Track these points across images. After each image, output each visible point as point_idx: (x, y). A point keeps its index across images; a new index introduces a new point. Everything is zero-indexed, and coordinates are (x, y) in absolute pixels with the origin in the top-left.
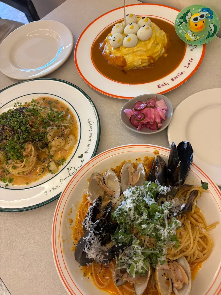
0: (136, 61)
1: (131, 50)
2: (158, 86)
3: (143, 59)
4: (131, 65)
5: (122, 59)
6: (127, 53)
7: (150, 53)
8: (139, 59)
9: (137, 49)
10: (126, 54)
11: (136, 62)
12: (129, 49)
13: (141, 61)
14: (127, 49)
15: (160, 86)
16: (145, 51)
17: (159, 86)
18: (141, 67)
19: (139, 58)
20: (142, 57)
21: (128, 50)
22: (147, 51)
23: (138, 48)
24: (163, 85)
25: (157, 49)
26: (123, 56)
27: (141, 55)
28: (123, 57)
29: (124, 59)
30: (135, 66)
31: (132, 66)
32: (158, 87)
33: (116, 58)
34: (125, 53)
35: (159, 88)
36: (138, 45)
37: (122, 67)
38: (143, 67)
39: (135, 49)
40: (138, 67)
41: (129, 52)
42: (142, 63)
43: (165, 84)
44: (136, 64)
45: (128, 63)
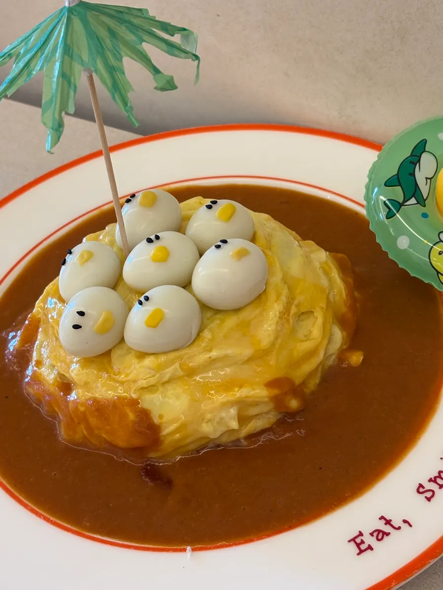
0: (209, 416)
1: (172, 362)
2: (354, 540)
3: (242, 404)
5: (131, 416)
6: (153, 381)
7: (274, 368)
9: (203, 358)
10: (150, 389)
11: (209, 421)
12: (163, 358)
13: (233, 411)
14: (148, 361)
15: (369, 540)
16: (250, 360)
17: (363, 542)
18: (238, 440)
19: (222, 398)
20: (239, 393)
21: (160, 368)
22: (259, 356)
23: (210, 350)
24: (379, 531)
25: (307, 338)
26: (134, 396)
27: (227, 385)
28: (134, 403)
29: (144, 416)
31: (188, 440)
32: (358, 545)
33: (100, 408)
34: (143, 383)
35: (361, 552)
36: (207, 334)
37: (138, 451)
38: (251, 437)
39: (198, 356)
40: (225, 439)
41: (168, 372)
42: (242, 419)
43: (388, 522)
44: (209, 430)
45: (166, 431)
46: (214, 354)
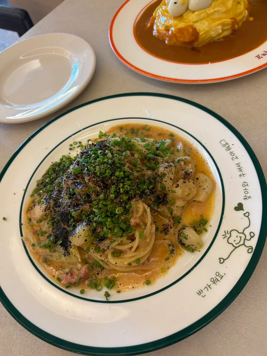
0: (213, 29)
1: (203, 13)
3: (223, 25)
4: (204, 38)
5: (191, 30)
6: (197, 19)
7: (232, 15)
8: (219, 25)
9: (212, 11)
10: (196, 22)
11: (213, 30)
12: (201, 11)
13: (220, 27)
14: (196, 13)
15: (261, 56)
16: (225, 12)
17: (259, 57)
18: (219, 39)
19: (218, 22)
20: (222, 21)
21: (200, 15)
22: (227, 12)
23: (214, 8)
24: (264, 54)
25: (240, 9)
26: (192, 24)
27: (220, 19)
28: (192, 26)
29: (195, 30)
30: (212, 38)
31: (206, 38)
32: (258, 57)
33: (181, 31)
34: (195, 20)
35: (259, 58)
36: (213, 4)
37: (191, 42)
38: (223, 38)
39: (210, 11)
40: (216, 38)
41: (202, 16)
42: (223, 31)
43: (266, 52)
44: (213, 34)
45: (201, 34)
46: (216, 9)
